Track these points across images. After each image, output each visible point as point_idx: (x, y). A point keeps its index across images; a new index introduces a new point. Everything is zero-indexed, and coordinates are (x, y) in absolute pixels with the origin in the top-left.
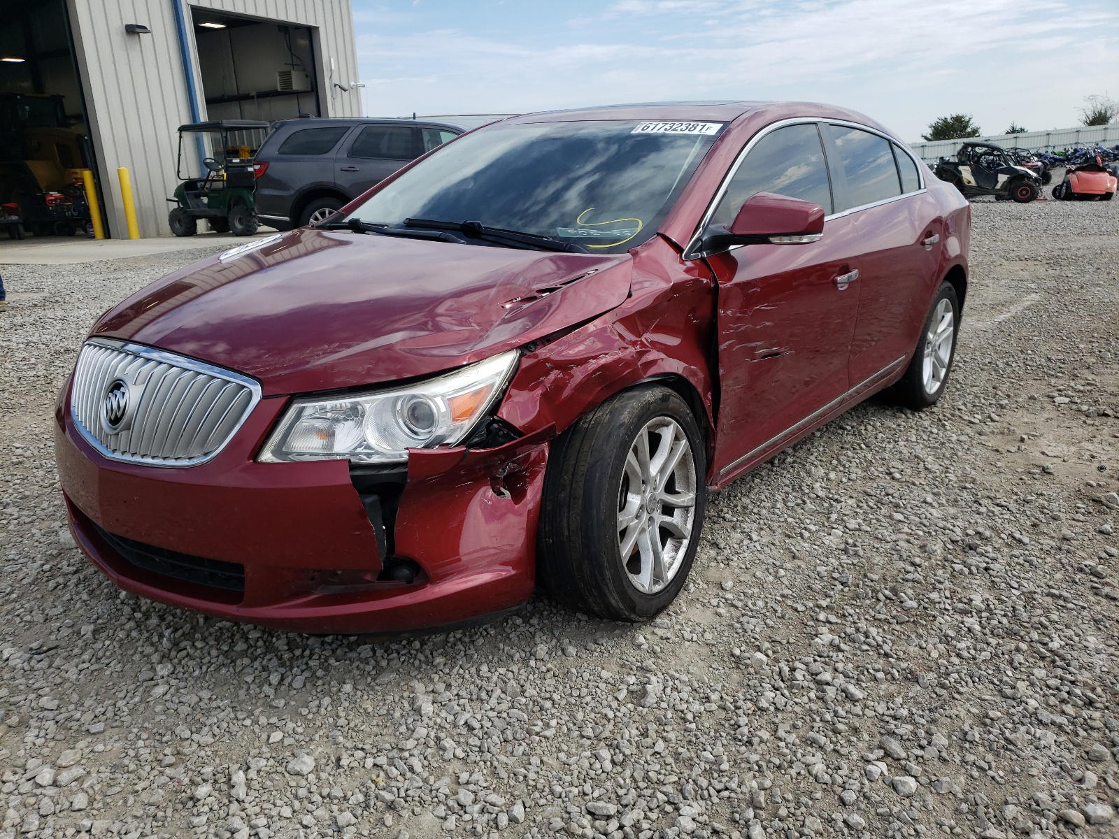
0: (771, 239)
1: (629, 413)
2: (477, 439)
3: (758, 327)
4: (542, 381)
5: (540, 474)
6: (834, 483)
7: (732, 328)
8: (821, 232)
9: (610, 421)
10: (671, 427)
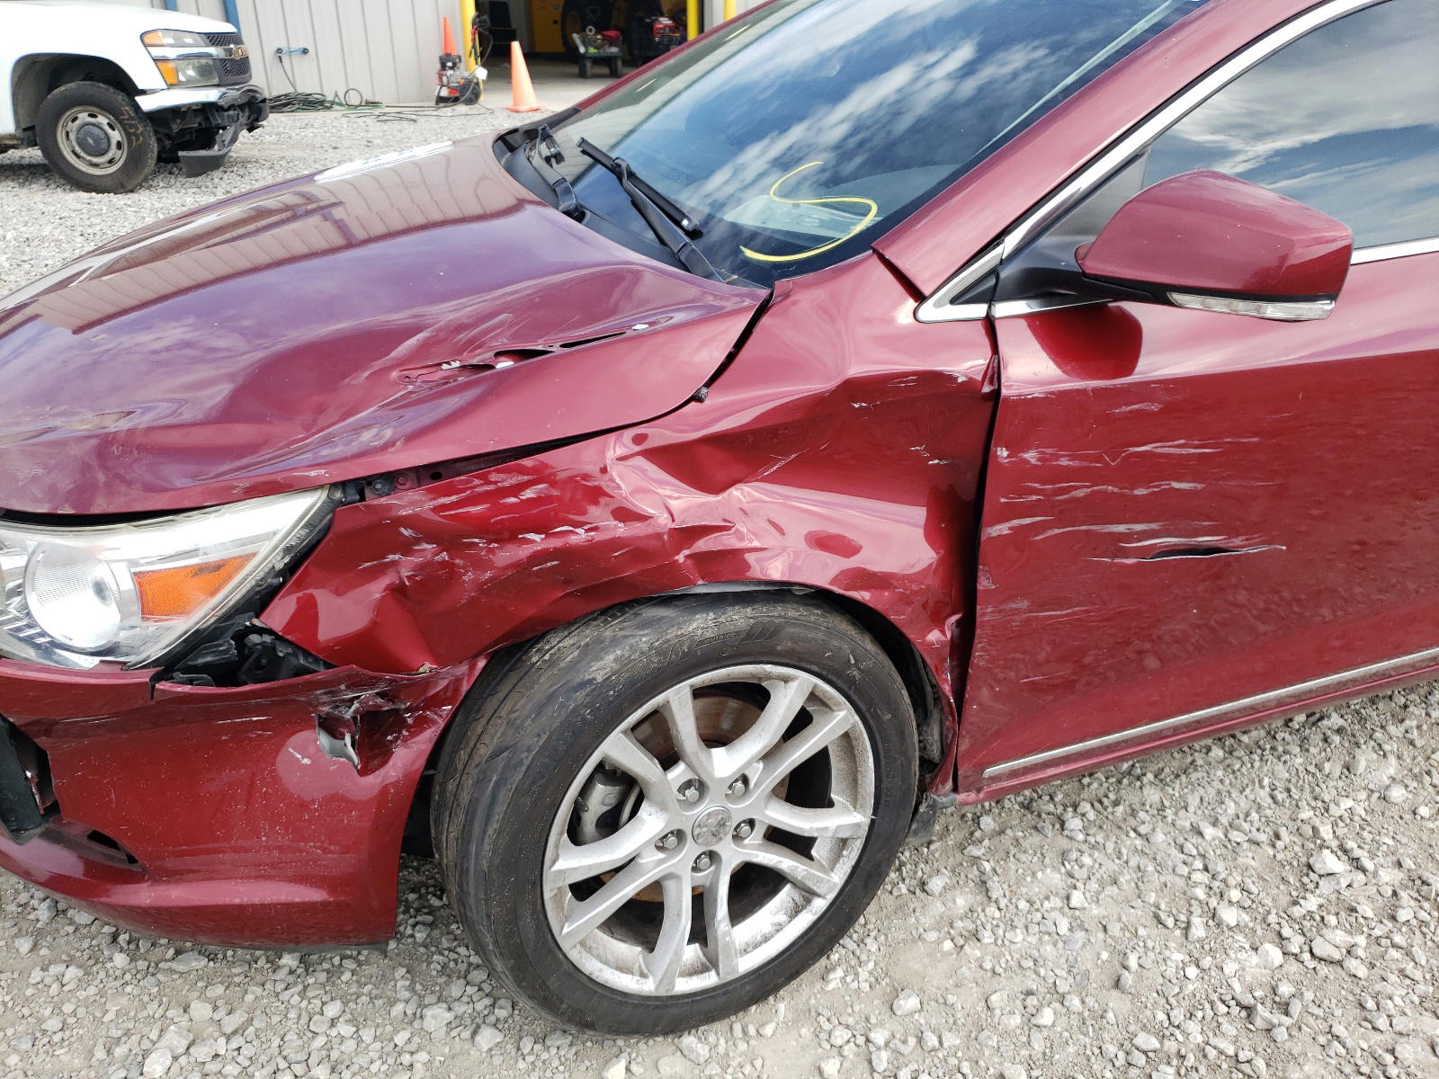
0: (1176, 297)
1: (615, 660)
2: (209, 659)
3: (1140, 492)
4: (394, 563)
5: (433, 729)
6: (1394, 812)
7: (1037, 492)
8: (1333, 297)
9: (574, 664)
10: (793, 685)
